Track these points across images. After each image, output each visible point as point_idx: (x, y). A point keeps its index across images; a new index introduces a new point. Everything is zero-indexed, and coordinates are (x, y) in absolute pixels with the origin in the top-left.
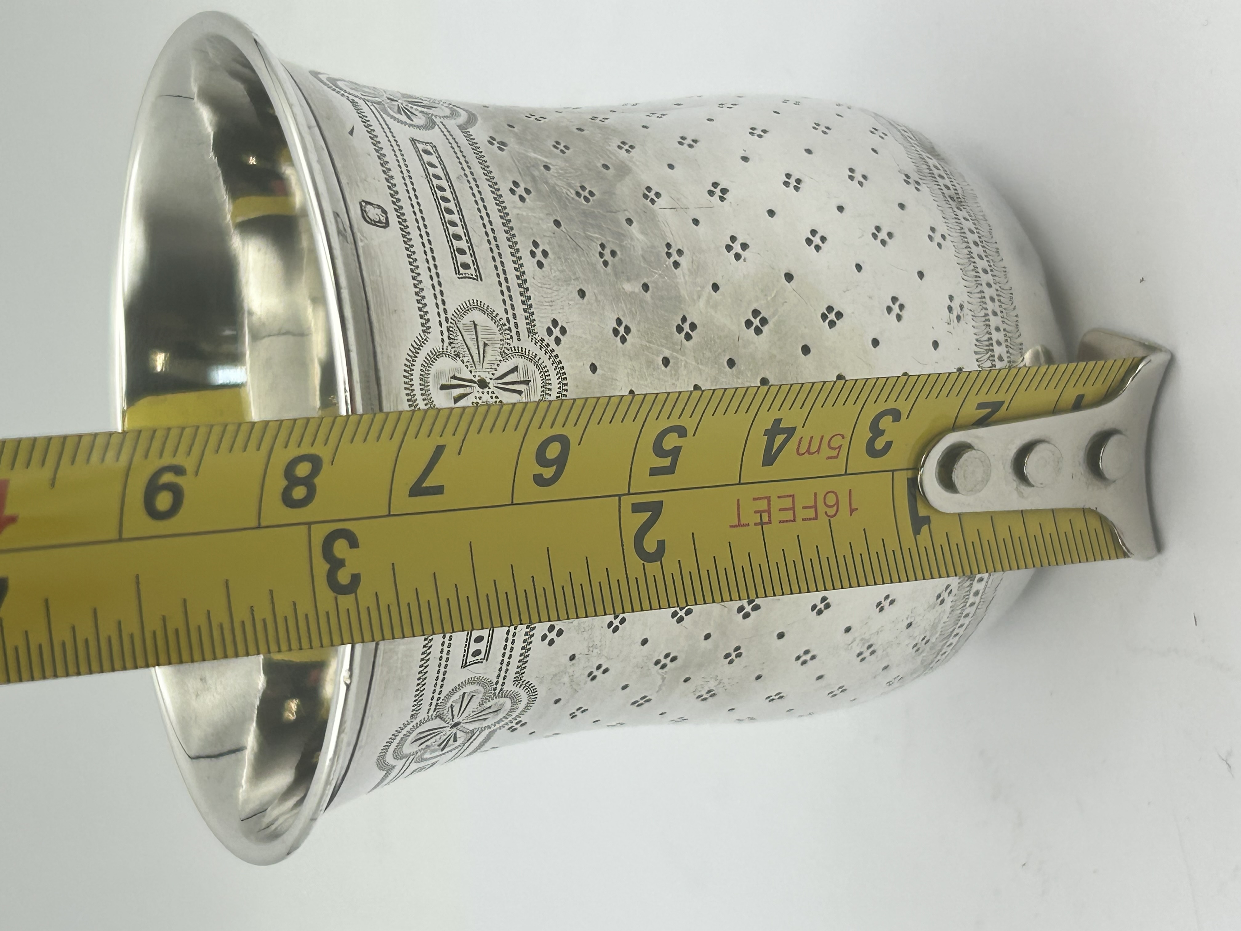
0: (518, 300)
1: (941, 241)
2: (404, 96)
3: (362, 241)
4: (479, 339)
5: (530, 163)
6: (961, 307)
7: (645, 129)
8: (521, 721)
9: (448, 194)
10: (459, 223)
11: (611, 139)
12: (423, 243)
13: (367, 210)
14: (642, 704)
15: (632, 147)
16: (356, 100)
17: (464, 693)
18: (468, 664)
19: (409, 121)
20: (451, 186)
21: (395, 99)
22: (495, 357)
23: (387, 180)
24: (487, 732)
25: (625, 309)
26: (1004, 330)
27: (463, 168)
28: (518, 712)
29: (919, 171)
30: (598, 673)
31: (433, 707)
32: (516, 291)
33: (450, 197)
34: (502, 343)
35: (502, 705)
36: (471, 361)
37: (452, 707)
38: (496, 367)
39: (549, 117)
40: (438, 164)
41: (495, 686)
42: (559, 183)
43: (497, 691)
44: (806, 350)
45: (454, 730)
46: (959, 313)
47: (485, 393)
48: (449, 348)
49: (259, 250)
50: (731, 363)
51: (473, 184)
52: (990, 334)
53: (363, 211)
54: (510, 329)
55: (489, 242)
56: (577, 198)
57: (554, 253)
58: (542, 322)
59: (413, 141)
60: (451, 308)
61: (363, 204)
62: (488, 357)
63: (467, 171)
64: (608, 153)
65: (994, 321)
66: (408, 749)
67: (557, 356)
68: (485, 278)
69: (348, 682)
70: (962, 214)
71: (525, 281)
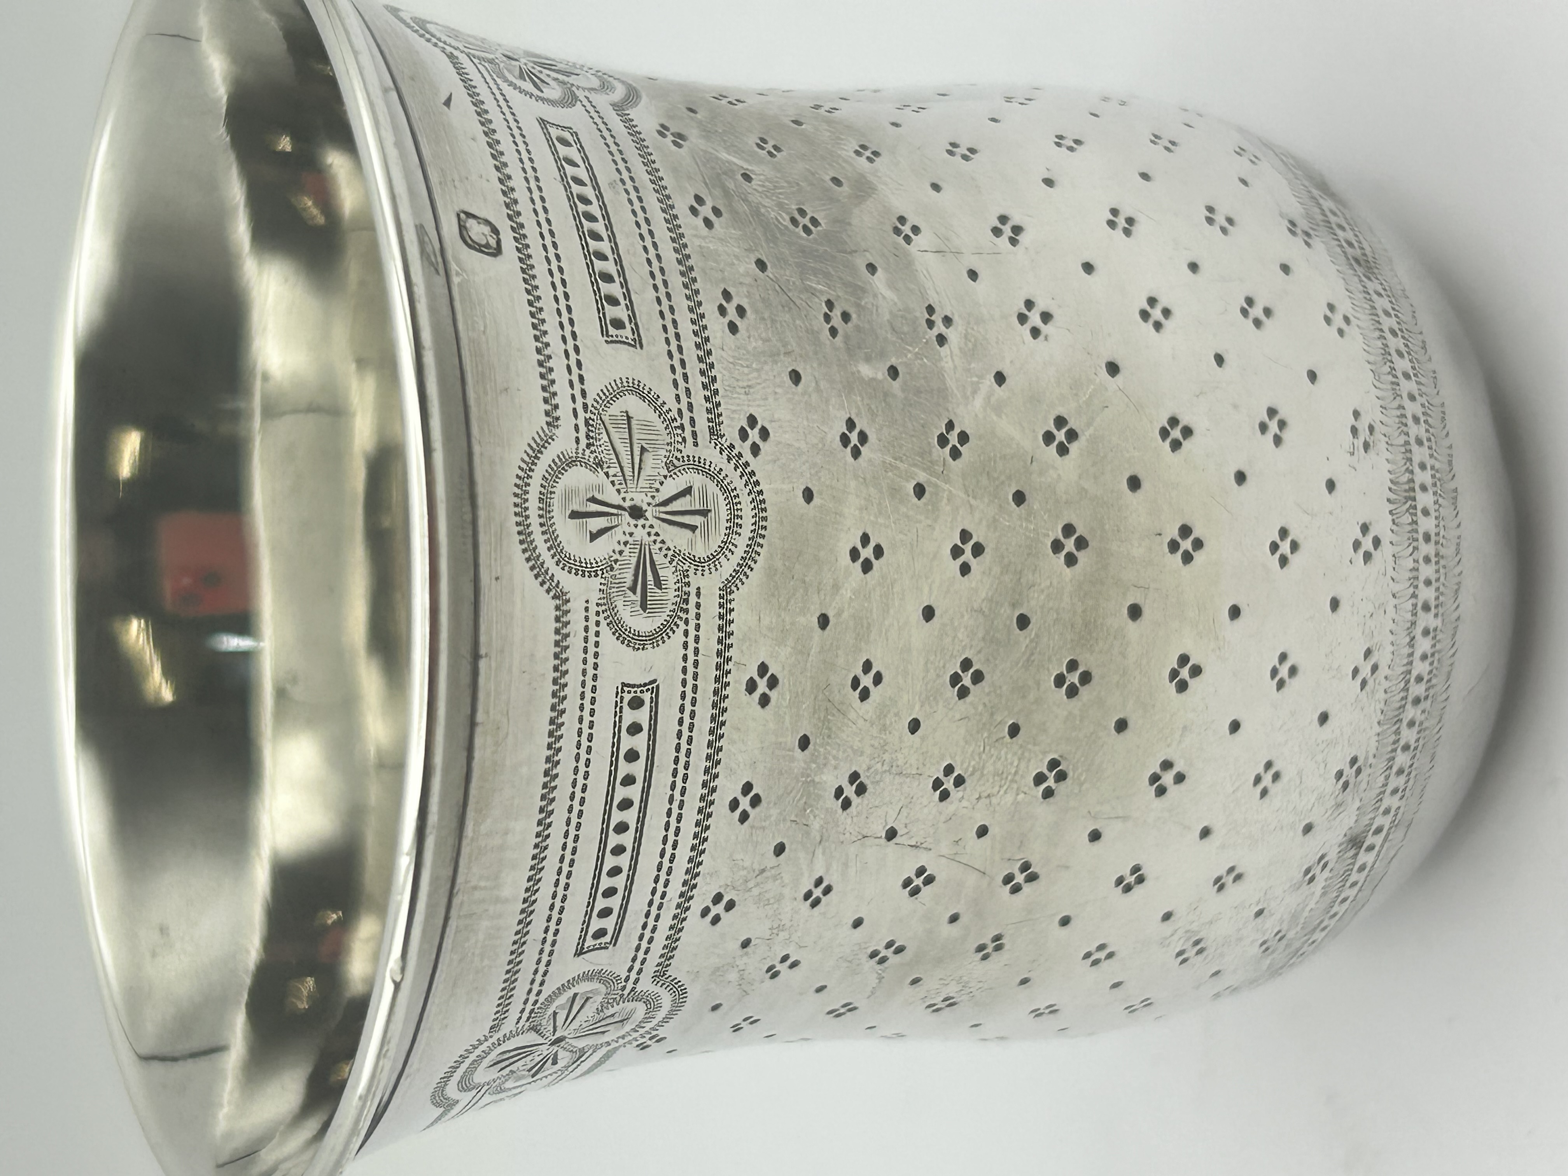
0: (696, 381)
1: (1344, 326)
2: (528, 54)
3: (458, 274)
4: (635, 441)
5: (721, 168)
6: (1371, 429)
7: (894, 128)
8: (657, 1035)
9: (594, 209)
10: (610, 256)
11: (842, 140)
12: (553, 284)
13: (468, 225)
14: (843, 1014)
15: (876, 154)
16: (456, 53)
17: (575, 995)
18: (586, 950)
19: (536, 92)
20: (600, 196)
21: (515, 57)
22: (658, 470)
23: (501, 181)
24: (604, 1050)
25: (860, 403)
26: (1432, 468)
27: (618, 170)
28: (655, 1022)
29: (1309, 217)
30: (782, 968)
31: (526, 1015)
32: (694, 367)
33: (598, 214)
34: (669, 448)
35: (633, 1012)
36: (620, 474)
37: (555, 1014)
38: (657, 485)
39: (750, 101)
40: (580, 162)
41: (624, 984)
42: (766, 202)
43: (626, 992)
44: (1134, 483)
45: (555, 1048)
46: (1368, 439)
47: (640, 527)
48: (587, 452)
49: (286, 281)
50: (1019, 498)
51: (633, 196)
52: (1412, 472)
53: (462, 228)
54: (682, 427)
55: (655, 287)
56: (791, 227)
57: (756, 312)
58: (732, 419)
59: (543, 123)
60: (593, 388)
61: (462, 216)
62: (647, 471)
63: (625, 175)
64: (840, 161)
65: (1419, 454)
66: (481, 1076)
67: (753, 473)
68: (648, 344)
69: (398, 979)
70: (1372, 286)
71: (709, 353)
